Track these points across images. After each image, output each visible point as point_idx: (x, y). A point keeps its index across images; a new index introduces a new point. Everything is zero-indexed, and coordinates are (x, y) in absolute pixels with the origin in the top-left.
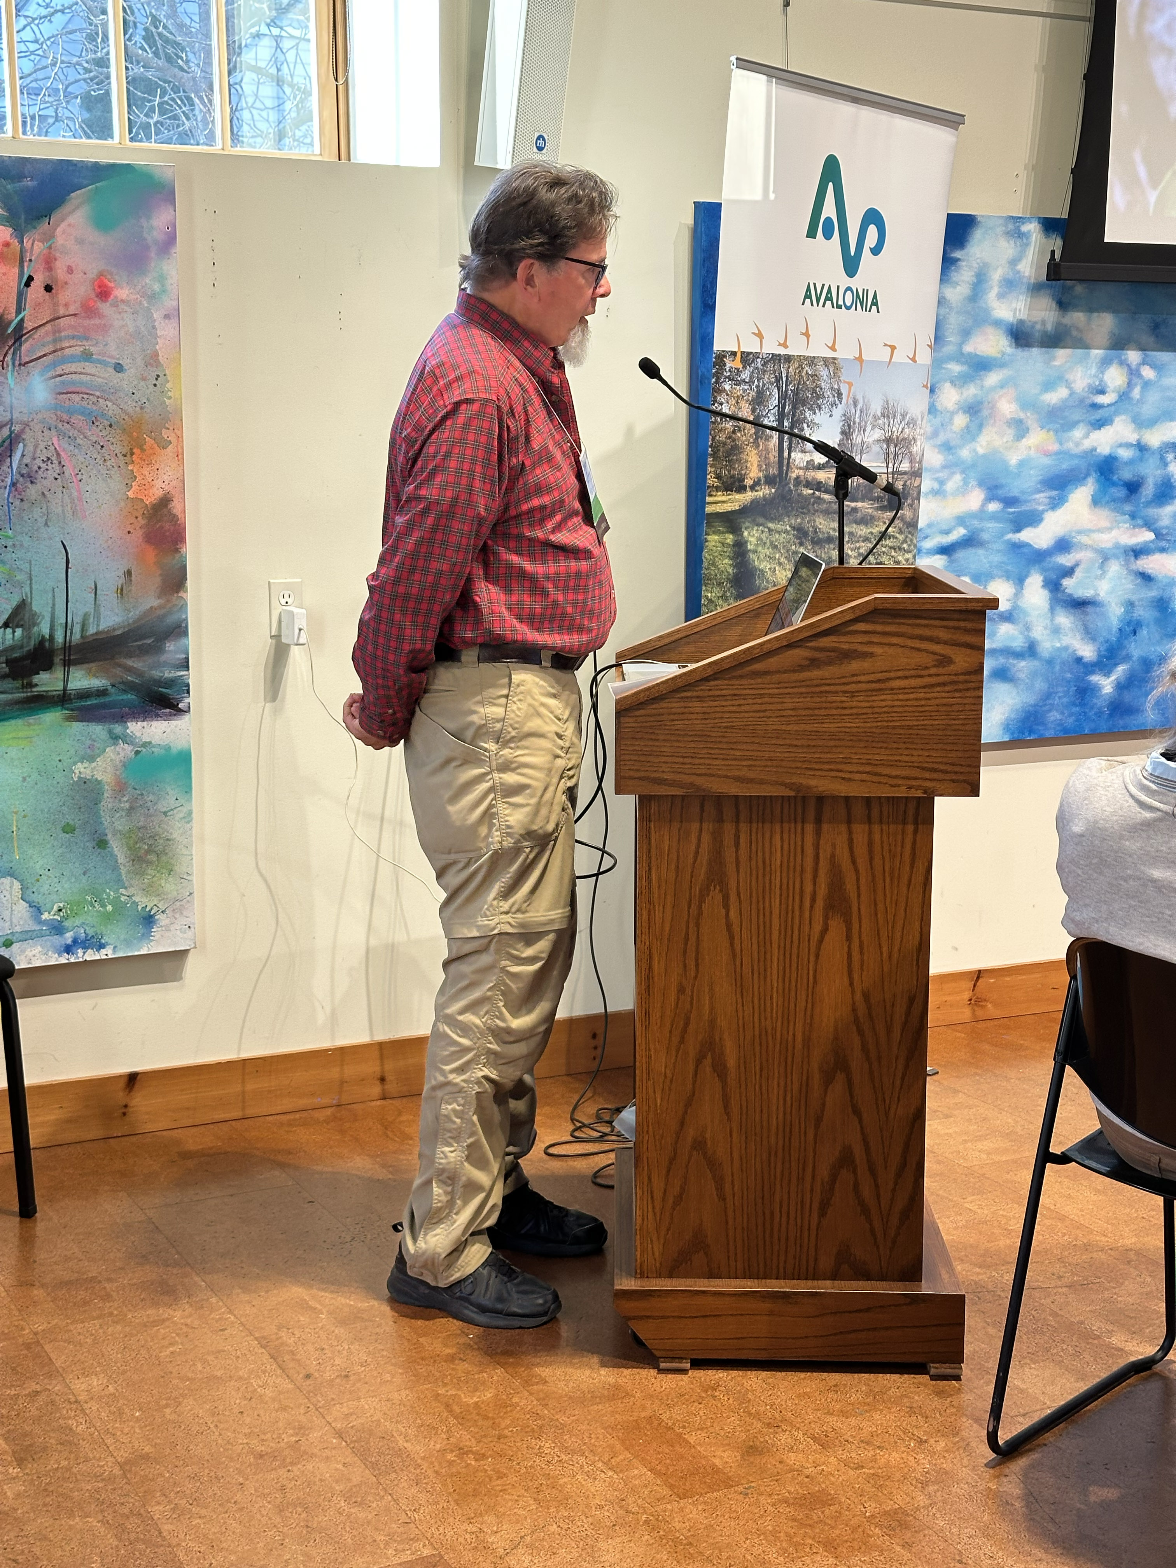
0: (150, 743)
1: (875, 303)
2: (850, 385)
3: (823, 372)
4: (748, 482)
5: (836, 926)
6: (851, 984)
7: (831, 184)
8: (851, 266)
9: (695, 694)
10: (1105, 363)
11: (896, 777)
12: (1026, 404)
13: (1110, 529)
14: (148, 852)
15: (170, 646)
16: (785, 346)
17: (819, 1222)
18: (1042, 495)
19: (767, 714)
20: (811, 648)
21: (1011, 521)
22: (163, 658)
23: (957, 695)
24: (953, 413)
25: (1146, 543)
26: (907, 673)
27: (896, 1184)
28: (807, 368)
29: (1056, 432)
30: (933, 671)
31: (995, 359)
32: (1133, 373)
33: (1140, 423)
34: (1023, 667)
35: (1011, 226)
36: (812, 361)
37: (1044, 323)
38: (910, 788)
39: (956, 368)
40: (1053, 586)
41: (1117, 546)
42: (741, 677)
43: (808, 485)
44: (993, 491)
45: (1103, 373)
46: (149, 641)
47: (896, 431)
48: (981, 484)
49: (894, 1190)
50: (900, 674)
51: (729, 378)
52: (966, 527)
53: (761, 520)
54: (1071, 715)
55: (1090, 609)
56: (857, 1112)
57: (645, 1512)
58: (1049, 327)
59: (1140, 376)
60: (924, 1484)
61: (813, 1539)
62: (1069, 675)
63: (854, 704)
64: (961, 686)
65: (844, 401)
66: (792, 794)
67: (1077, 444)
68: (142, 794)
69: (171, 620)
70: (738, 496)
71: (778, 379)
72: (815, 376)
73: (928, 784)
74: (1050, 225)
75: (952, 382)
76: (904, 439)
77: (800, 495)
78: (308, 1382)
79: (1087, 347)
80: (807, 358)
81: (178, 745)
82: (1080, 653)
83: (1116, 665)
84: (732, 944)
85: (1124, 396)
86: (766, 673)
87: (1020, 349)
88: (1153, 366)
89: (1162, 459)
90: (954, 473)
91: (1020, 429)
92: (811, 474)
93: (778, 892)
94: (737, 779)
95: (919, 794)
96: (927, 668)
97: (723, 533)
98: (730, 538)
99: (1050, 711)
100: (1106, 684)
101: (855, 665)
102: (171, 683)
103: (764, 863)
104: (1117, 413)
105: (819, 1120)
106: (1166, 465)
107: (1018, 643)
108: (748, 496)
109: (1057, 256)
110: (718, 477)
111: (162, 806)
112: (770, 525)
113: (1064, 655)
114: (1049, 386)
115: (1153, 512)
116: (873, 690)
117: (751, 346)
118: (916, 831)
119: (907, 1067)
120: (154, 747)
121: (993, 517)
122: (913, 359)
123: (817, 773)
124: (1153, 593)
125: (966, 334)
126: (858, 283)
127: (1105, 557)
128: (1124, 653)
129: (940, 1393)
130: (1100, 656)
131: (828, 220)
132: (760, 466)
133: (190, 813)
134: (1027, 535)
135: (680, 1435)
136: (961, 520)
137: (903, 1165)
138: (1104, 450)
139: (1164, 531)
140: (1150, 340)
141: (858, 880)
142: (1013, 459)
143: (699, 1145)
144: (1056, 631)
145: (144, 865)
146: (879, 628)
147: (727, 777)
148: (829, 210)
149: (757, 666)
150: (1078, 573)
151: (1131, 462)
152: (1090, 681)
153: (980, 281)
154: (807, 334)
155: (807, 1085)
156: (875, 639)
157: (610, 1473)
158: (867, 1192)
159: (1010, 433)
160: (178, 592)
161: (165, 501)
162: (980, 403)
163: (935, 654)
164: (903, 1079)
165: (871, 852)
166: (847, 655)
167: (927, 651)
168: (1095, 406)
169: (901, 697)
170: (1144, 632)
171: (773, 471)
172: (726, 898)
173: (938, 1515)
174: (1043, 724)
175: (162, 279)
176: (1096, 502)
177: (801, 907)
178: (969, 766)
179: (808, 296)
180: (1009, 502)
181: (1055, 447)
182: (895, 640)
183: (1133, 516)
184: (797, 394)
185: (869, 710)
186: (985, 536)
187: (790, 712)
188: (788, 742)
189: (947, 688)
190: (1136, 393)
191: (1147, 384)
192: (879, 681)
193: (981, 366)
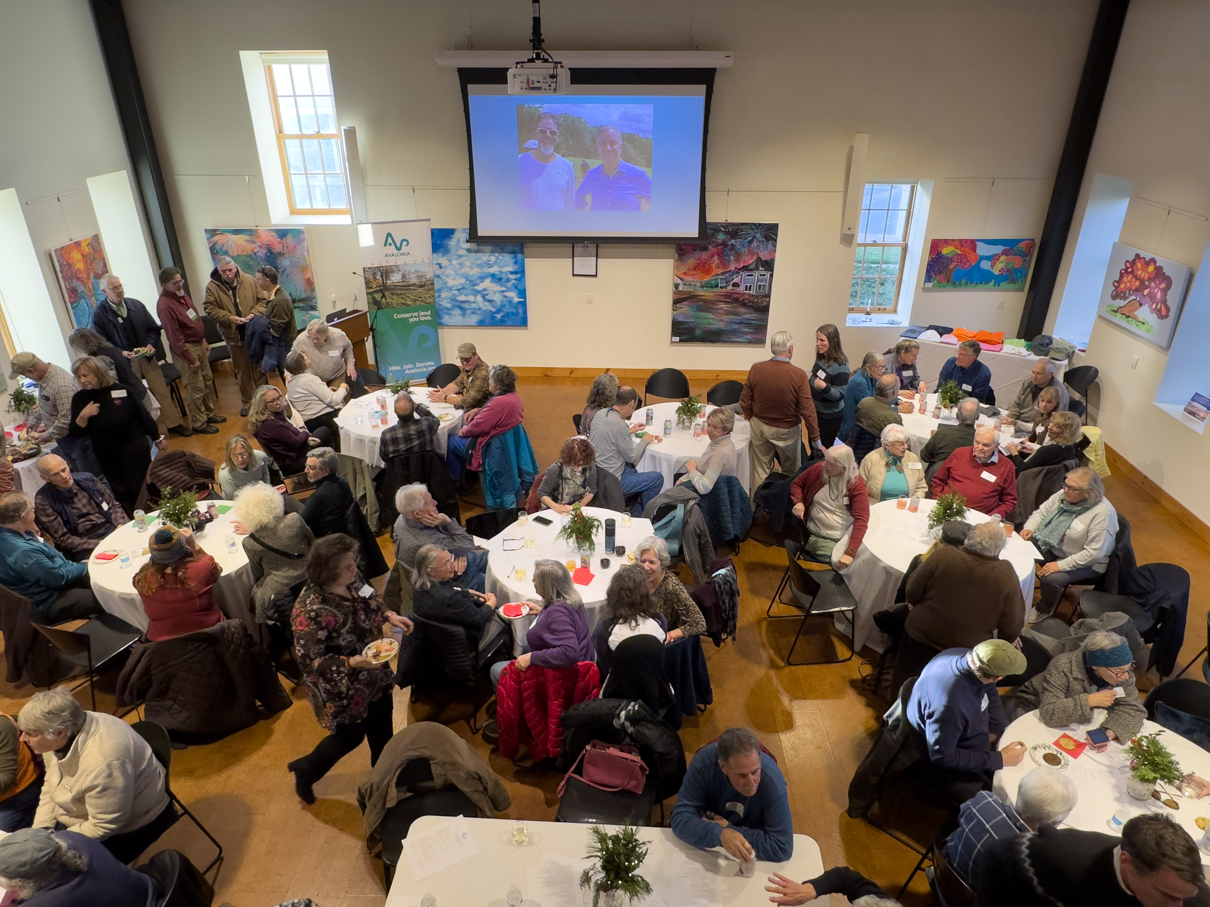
1: (409, 254)
2: (403, 269)
7: (389, 237)
8: (398, 249)
12: (472, 263)
13: (496, 287)
15: (314, 300)
18: (478, 280)
21: (472, 285)
25: (505, 290)
29: (480, 269)
32: (497, 258)
33: (500, 267)
34: (478, 312)
35: (464, 231)
36: (390, 266)
40: (484, 297)
41: (498, 290)
44: (467, 279)
45: (490, 257)
48: (464, 278)
54: (491, 321)
55: (493, 302)
58: (474, 249)
59: (499, 258)
62: (489, 314)
65: (402, 271)
67: (485, 271)
71: (380, 270)
79: (485, 253)
80: (388, 265)
82: (492, 310)
83: (500, 313)
85: (495, 262)
91: (472, 268)
92: (394, 284)
99: (485, 320)
100: (499, 316)
104: (494, 265)
106: (508, 275)
107: (477, 307)
113: (488, 310)
114: (477, 260)
115: (506, 284)
121: (468, 284)
122: (423, 262)
124: (508, 300)
125: (457, 251)
126: (402, 252)
127: (495, 292)
128: (502, 310)
130: (496, 311)
131: (390, 243)
132: (377, 284)
134: (476, 288)
138: (492, 272)
139: (509, 288)
142: (471, 274)
150: (489, 295)
151: (499, 275)
152: (494, 316)
153: (458, 241)
154: (387, 261)
159: (470, 268)
160: (314, 292)
168: (489, 264)
170: (506, 307)
171: (381, 285)
174: (484, 323)
176: (491, 282)
180: (471, 281)
181: (480, 271)
183: (501, 285)
186: (466, 287)
190: (498, 261)
191: (501, 260)
193: (461, 256)
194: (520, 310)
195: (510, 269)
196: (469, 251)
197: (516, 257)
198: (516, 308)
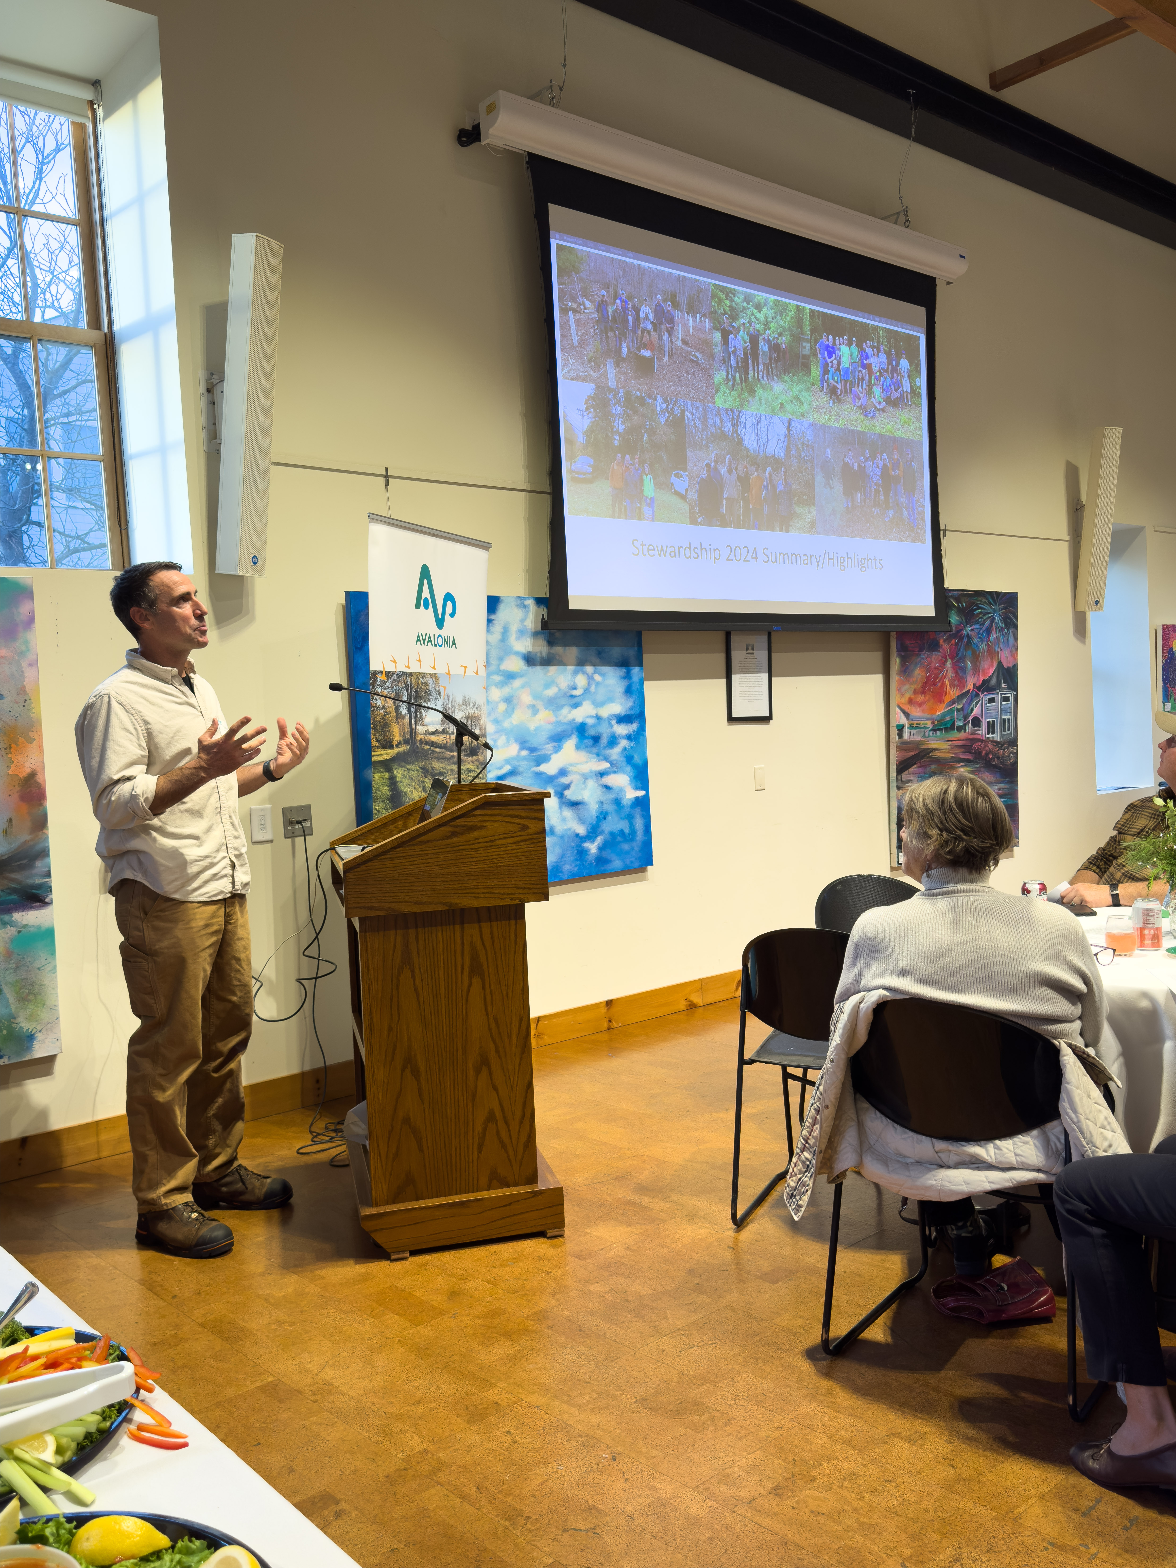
0: (27, 925)
1: (454, 643)
2: (445, 688)
3: (430, 681)
4: (395, 743)
5: (476, 982)
6: (487, 1014)
7: (425, 580)
8: (440, 623)
9: (388, 856)
10: (575, 673)
11: (504, 894)
12: (536, 697)
13: (587, 762)
14: (29, 994)
15: (39, 864)
16: (408, 667)
17: (478, 1157)
18: (549, 745)
19: (429, 864)
20: (451, 826)
21: (534, 760)
22: (35, 871)
23: (533, 846)
24: (498, 703)
25: (606, 769)
26: (505, 836)
27: (520, 1128)
28: (421, 679)
29: (553, 711)
30: (519, 834)
31: (518, 673)
32: (590, 678)
33: (597, 704)
35: (519, 602)
36: (423, 675)
37: (541, 652)
38: (512, 899)
39: (497, 678)
41: (591, 771)
42: (414, 845)
43: (427, 743)
44: (523, 744)
45: (574, 678)
46: (24, 862)
47: (471, 712)
48: (516, 741)
49: (519, 1131)
50: (502, 836)
51: (379, 685)
52: (510, 765)
53: (403, 764)
54: (576, 866)
55: (580, 807)
56: (495, 1088)
57: (397, 1336)
58: (544, 655)
59: (593, 679)
60: (554, 1295)
61: (497, 1333)
62: (573, 844)
63: (478, 855)
64: (534, 841)
65: (442, 696)
66: (447, 908)
67: (565, 717)
68: (23, 958)
69: (39, 847)
70: (389, 751)
71: (406, 685)
72: (426, 683)
73: (522, 896)
74: (539, 601)
75: (496, 686)
76: (476, 717)
77: (423, 749)
78: (175, 1300)
79: (565, 665)
80: (421, 674)
81: (45, 924)
82: (577, 831)
83: (597, 836)
84: (418, 999)
85: (587, 691)
86: (428, 841)
87: (530, 668)
88: (600, 674)
89: (610, 723)
90: (501, 735)
91: (534, 710)
92: (429, 738)
93: (442, 965)
94: (417, 903)
95: (517, 902)
96: (516, 832)
97: (383, 772)
98: (387, 775)
99: (564, 864)
100: (593, 848)
101: (477, 834)
102: (40, 886)
103: (433, 949)
104: (584, 699)
105: (474, 1096)
106: (612, 726)
108: (395, 751)
109: (546, 617)
110: (378, 741)
111: (37, 964)
112: (408, 767)
113: (569, 833)
114: (547, 686)
115: (608, 752)
116: (487, 847)
117: (390, 668)
118: (516, 924)
119: (521, 1058)
120: (30, 927)
121: (524, 759)
122: (477, 673)
123: (460, 895)
124: (612, 796)
125: (501, 659)
126: (444, 632)
127: (586, 777)
128: (600, 830)
129: (554, 1246)
130: (588, 832)
131: (426, 599)
132: (400, 734)
133: (55, 967)
134: (544, 768)
135: (410, 1293)
136: (507, 761)
137: (523, 1116)
138: (579, 720)
139: (615, 762)
140: (598, 660)
141: (486, 954)
142: (532, 727)
143: (407, 1121)
144: (564, 820)
145: (26, 1003)
146: (488, 812)
147: (410, 902)
148: (426, 594)
149: (423, 838)
150: (572, 787)
151: (593, 726)
152: (584, 847)
153: (505, 631)
154: (419, 661)
155: (466, 1076)
156: (486, 818)
157: (373, 1320)
158: (504, 1134)
159: (529, 712)
160: (42, 830)
161: (32, 775)
162: (512, 697)
163: (519, 824)
164: (519, 1065)
165: (492, 937)
166: (472, 828)
167: (515, 823)
168: (572, 696)
169: (503, 849)
170: (609, 818)
171: (408, 736)
172: (413, 972)
173: (564, 1309)
174: (561, 872)
175: (26, 643)
176: (578, 748)
177: (456, 974)
178: (543, 884)
179: (418, 640)
180: (532, 750)
181: (554, 719)
182: (497, 818)
183: (598, 755)
184: (417, 693)
185: (486, 858)
186: (521, 769)
187: (443, 863)
188: (443, 879)
189: (527, 843)
190: (593, 688)
191: (598, 684)
192: (490, 841)
193: (510, 676)
194: (639, 823)
195: (617, 708)
196: (530, 660)
197: (628, 676)
198: (630, 818)
